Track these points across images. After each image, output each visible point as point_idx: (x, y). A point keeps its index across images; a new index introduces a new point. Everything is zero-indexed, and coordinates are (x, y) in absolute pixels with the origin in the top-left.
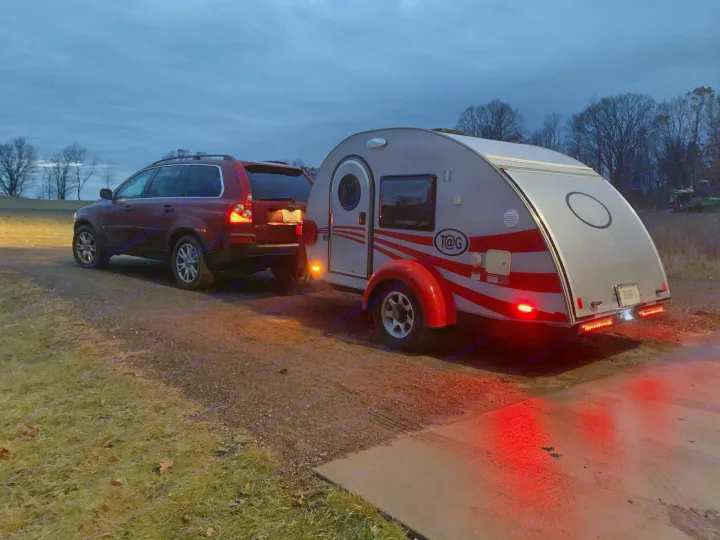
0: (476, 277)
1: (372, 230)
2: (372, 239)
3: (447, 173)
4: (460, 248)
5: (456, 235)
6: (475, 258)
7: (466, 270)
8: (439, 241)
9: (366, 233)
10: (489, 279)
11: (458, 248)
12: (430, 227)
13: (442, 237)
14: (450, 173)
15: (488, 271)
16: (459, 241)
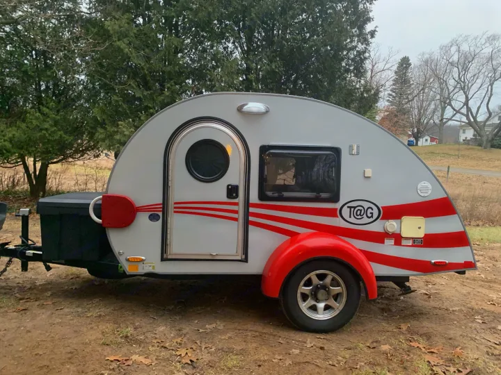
0: (389, 242)
1: (248, 204)
2: (247, 214)
3: (355, 148)
4: (372, 217)
5: (366, 205)
6: (392, 225)
7: (379, 237)
8: (346, 212)
9: (241, 208)
10: (404, 242)
11: (369, 218)
12: (335, 199)
13: (350, 207)
14: (358, 147)
15: (403, 235)
16: (370, 211)
